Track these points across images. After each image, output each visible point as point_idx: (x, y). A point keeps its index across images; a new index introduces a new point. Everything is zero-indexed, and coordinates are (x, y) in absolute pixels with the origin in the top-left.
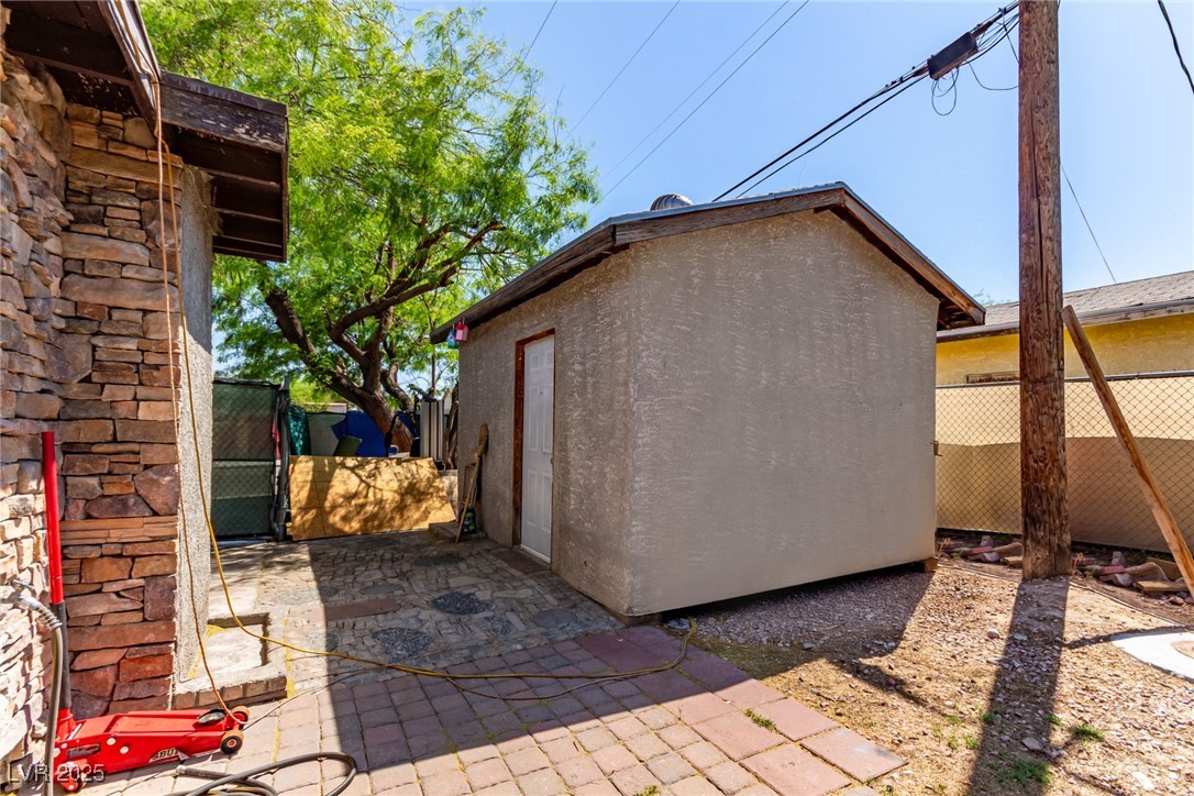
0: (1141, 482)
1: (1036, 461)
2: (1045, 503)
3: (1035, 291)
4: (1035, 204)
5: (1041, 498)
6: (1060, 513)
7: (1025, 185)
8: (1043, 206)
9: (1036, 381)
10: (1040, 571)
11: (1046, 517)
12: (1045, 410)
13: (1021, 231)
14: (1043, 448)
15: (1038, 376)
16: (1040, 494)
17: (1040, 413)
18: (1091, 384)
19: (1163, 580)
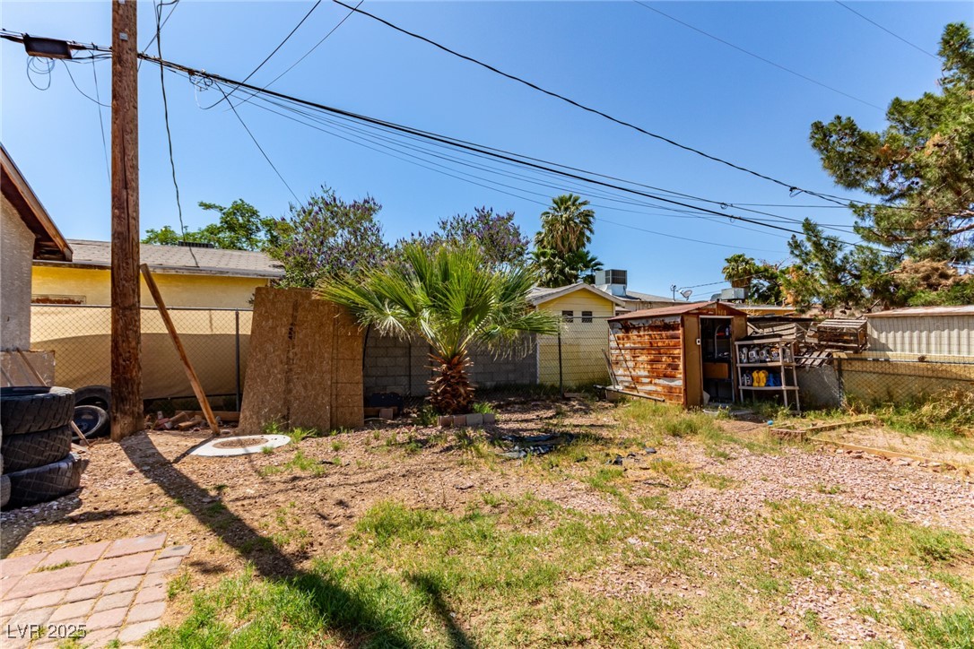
0: (186, 368)
1: (124, 361)
2: (130, 387)
3: (125, 250)
4: (125, 193)
5: (127, 384)
6: (138, 391)
7: (118, 178)
8: (130, 197)
9: (125, 309)
10: (126, 432)
11: (131, 396)
12: (131, 327)
13: (114, 207)
14: (129, 352)
15: (127, 305)
16: (126, 381)
17: (127, 329)
18: (158, 312)
19: (188, 421)
